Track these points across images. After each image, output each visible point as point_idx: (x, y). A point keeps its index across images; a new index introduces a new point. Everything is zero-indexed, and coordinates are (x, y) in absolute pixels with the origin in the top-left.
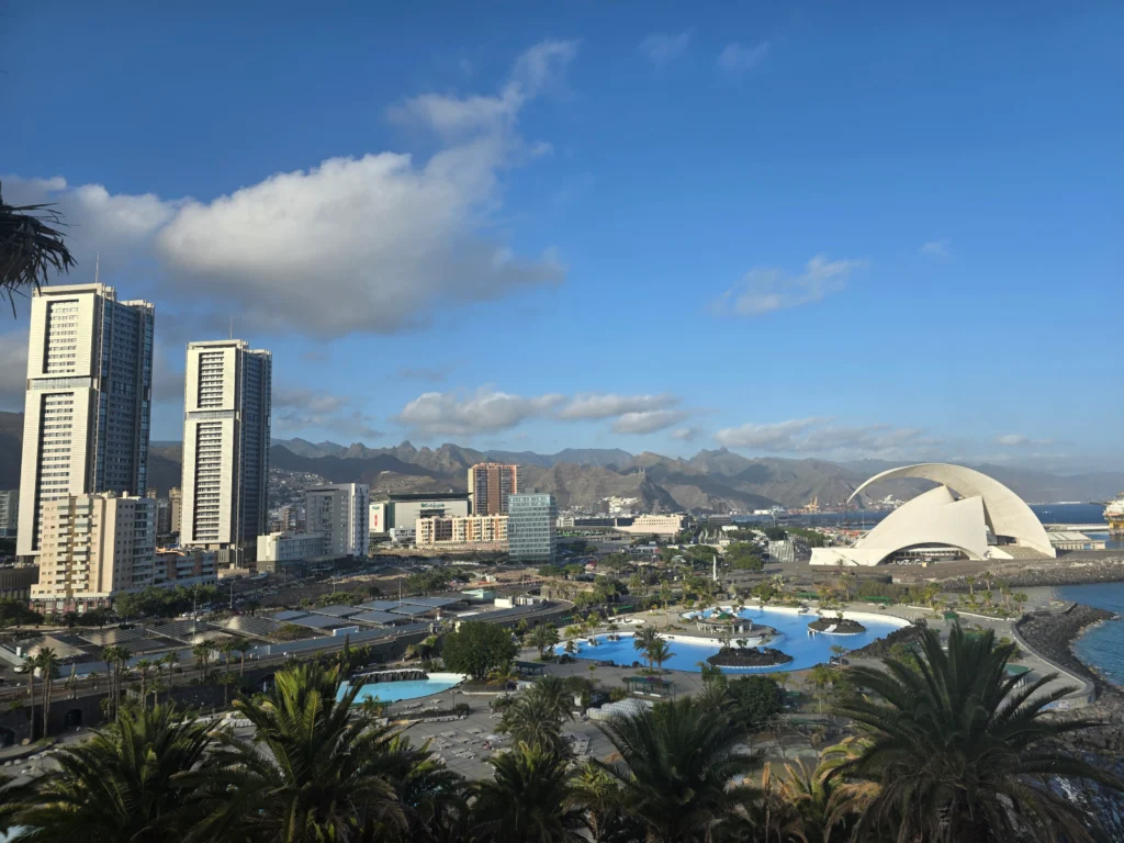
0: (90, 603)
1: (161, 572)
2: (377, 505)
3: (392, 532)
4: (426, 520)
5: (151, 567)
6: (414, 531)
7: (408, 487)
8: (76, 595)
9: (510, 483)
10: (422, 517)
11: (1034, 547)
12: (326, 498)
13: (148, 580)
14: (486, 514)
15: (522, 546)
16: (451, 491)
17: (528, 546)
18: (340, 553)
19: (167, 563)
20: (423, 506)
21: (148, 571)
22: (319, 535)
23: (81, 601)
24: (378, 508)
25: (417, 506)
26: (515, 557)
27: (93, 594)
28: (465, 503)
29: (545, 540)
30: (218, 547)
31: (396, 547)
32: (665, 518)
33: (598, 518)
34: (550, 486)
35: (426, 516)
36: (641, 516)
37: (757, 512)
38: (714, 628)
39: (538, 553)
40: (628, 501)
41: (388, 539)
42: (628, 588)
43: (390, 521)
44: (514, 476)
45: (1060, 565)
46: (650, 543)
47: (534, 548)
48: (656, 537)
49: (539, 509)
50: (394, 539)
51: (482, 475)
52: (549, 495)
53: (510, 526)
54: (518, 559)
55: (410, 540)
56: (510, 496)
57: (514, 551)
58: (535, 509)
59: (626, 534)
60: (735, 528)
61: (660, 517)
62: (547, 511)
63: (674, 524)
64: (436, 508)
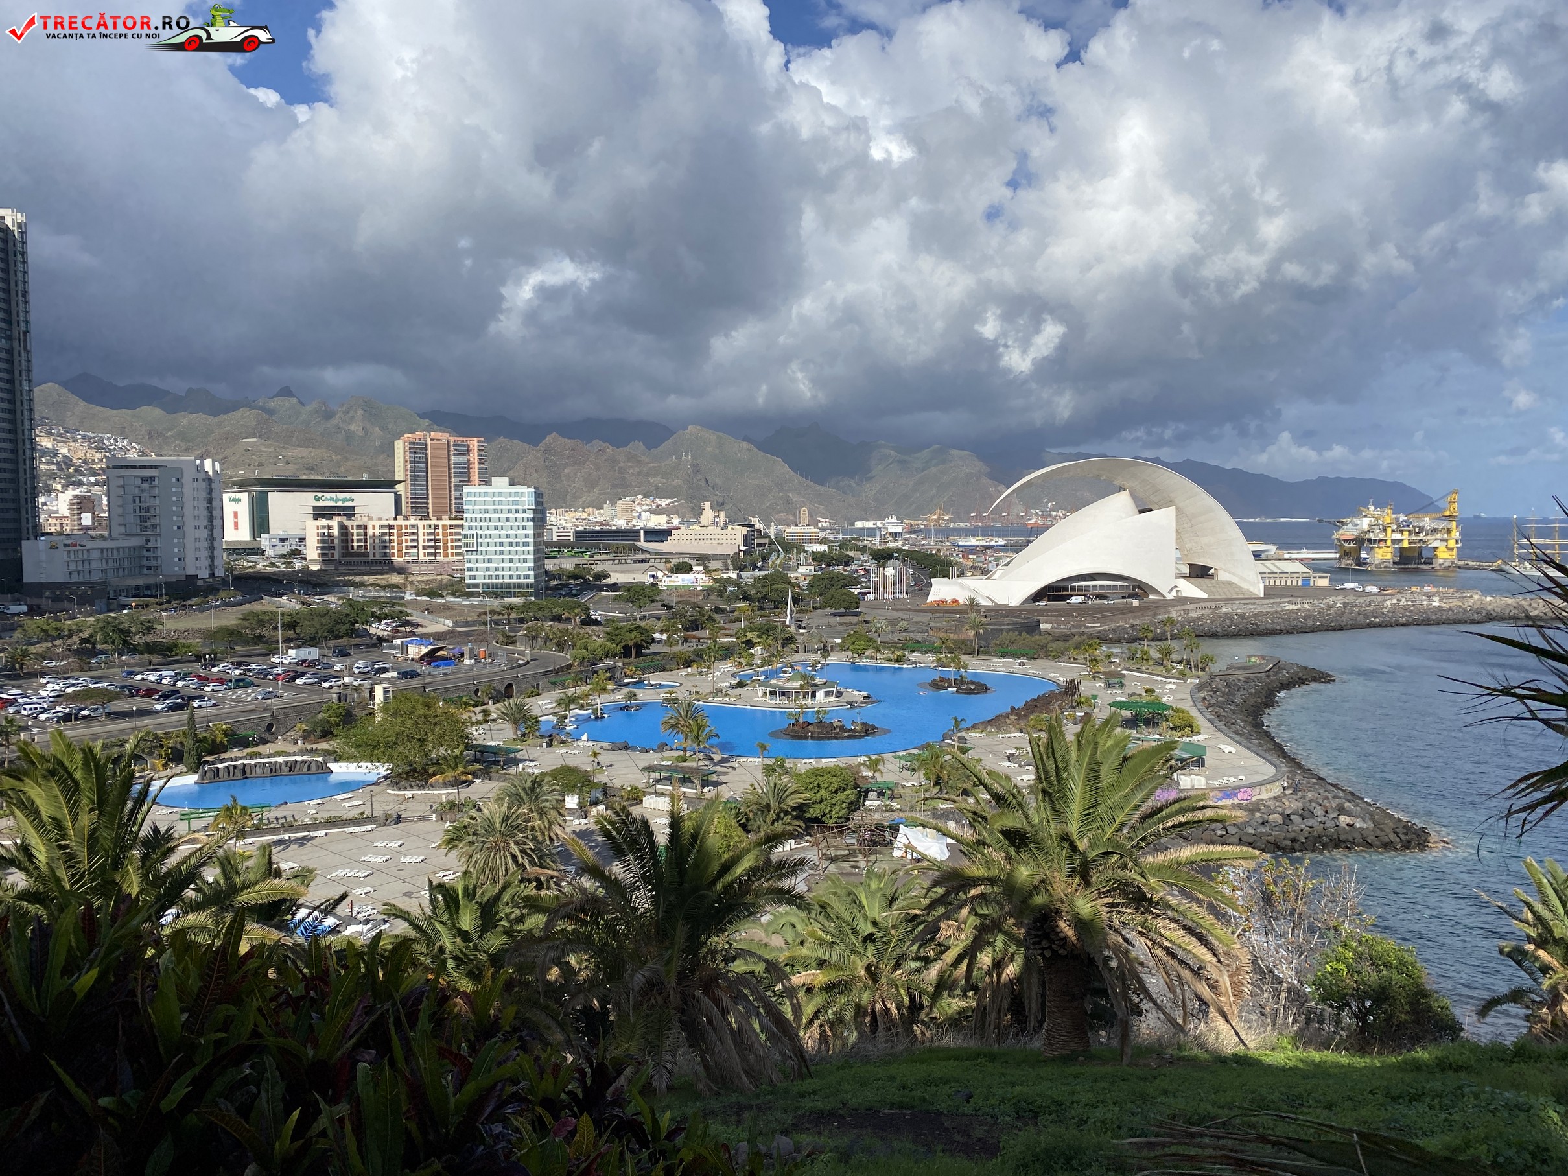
2: (238, 495)
3: (264, 540)
4: (324, 522)
6: (302, 539)
7: (290, 466)
9: (467, 467)
10: (316, 517)
11: (1236, 580)
12: (144, 480)
14: (426, 517)
15: (488, 569)
16: (365, 477)
17: (497, 569)
18: (173, 571)
22: (135, 542)
24: (239, 500)
25: (308, 499)
26: (476, 586)
28: (391, 497)
29: (525, 561)
31: (273, 565)
32: (719, 530)
33: (614, 528)
34: (535, 475)
35: (323, 516)
36: (683, 528)
37: (859, 524)
38: (783, 694)
39: (514, 580)
40: (664, 502)
41: (258, 551)
42: (657, 636)
43: (260, 523)
44: (474, 456)
45: (1266, 606)
46: (695, 568)
47: (507, 573)
48: (703, 559)
49: (517, 512)
50: (269, 552)
51: (416, 449)
52: (532, 490)
53: (467, 536)
54: (480, 590)
55: (296, 554)
56: (466, 489)
57: (473, 577)
58: (510, 512)
59: (657, 554)
60: (823, 548)
61: (711, 529)
62: (530, 515)
63: (732, 540)
64: (340, 504)
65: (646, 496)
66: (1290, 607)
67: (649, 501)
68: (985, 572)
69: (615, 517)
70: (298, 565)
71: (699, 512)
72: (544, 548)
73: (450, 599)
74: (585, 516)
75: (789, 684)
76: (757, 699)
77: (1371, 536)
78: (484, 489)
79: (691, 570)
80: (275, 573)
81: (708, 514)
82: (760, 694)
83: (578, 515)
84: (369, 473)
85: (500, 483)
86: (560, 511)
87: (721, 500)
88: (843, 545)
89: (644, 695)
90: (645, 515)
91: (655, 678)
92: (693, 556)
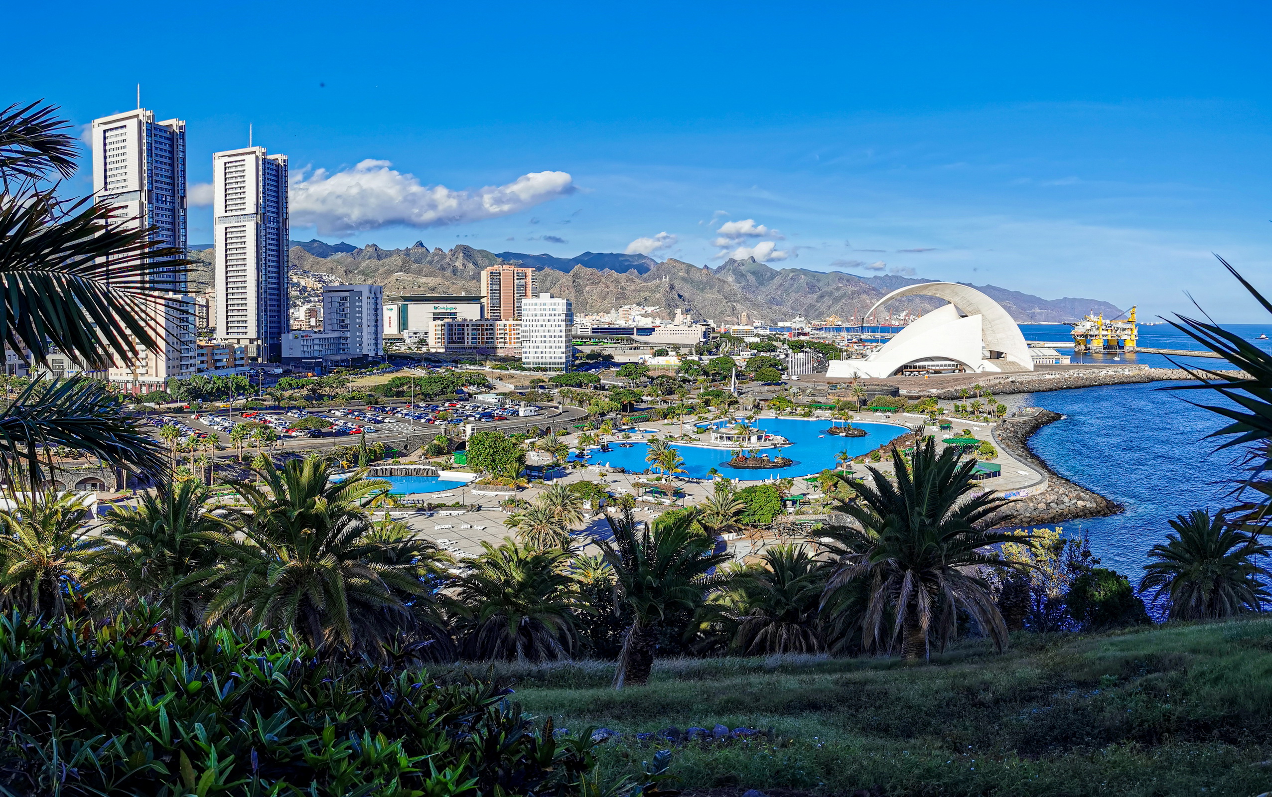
0: (150, 386)
1: (202, 362)
2: (392, 307)
3: (405, 334)
4: (439, 322)
5: (195, 357)
6: (427, 333)
7: (422, 289)
8: (140, 379)
9: (525, 287)
10: (434, 319)
12: (342, 298)
13: (192, 369)
14: (499, 319)
15: (536, 352)
16: (463, 294)
17: (542, 352)
18: (356, 352)
19: (207, 354)
20: (435, 308)
21: (192, 361)
22: (337, 335)
23: (143, 384)
24: (392, 310)
25: (428, 309)
26: (529, 363)
27: (150, 379)
28: (477, 307)
29: (560, 347)
30: (247, 342)
31: (409, 348)
32: (686, 328)
33: (617, 326)
34: (567, 292)
35: (438, 319)
36: (662, 326)
37: (780, 324)
38: (729, 438)
39: (553, 360)
40: (650, 309)
41: (402, 340)
42: (644, 398)
43: (403, 323)
44: (529, 279)
45: (1035, 377)
46: (670, 353)
47: (548, 355)
48: (676, 348)
49: (555, 315)
50: (408, 341)
51: (495, 278)
52: (565, 301)
53: (524, 331)
54: (531, 366)
55: (423, 342)
56: (524, 301)
57: (528, 358)
58: (550, 315)
59: (645, 343)
60: (757, 340)
61: (682, 327)
62: (563, 317)
63: (694, 335)
64: (448, 311)
65: (638, 304)
66: (1048, 377)
67: (640, 308)
68: (863, 356)
69: (618, 319)
70: (424, 349)
71: (672, 317)
72: (571, 339)
73: (512, 371)
74: (598, 318)
75: (732, 432)
76: (711, 441)
77: (1092, 333)
78: (535, 300)
79: (668, 354)
80: (411, 354)
81: (679, 317)
82: (713, 438)
83: (594, 317)
84: (466, 290)
85: (545, 297)
86: (582, 315)
87: (688, 307)
88: (770, 338)
89: (635, 438)
90: (637, 318)
91: (643, 426)
92: (669, 345)
